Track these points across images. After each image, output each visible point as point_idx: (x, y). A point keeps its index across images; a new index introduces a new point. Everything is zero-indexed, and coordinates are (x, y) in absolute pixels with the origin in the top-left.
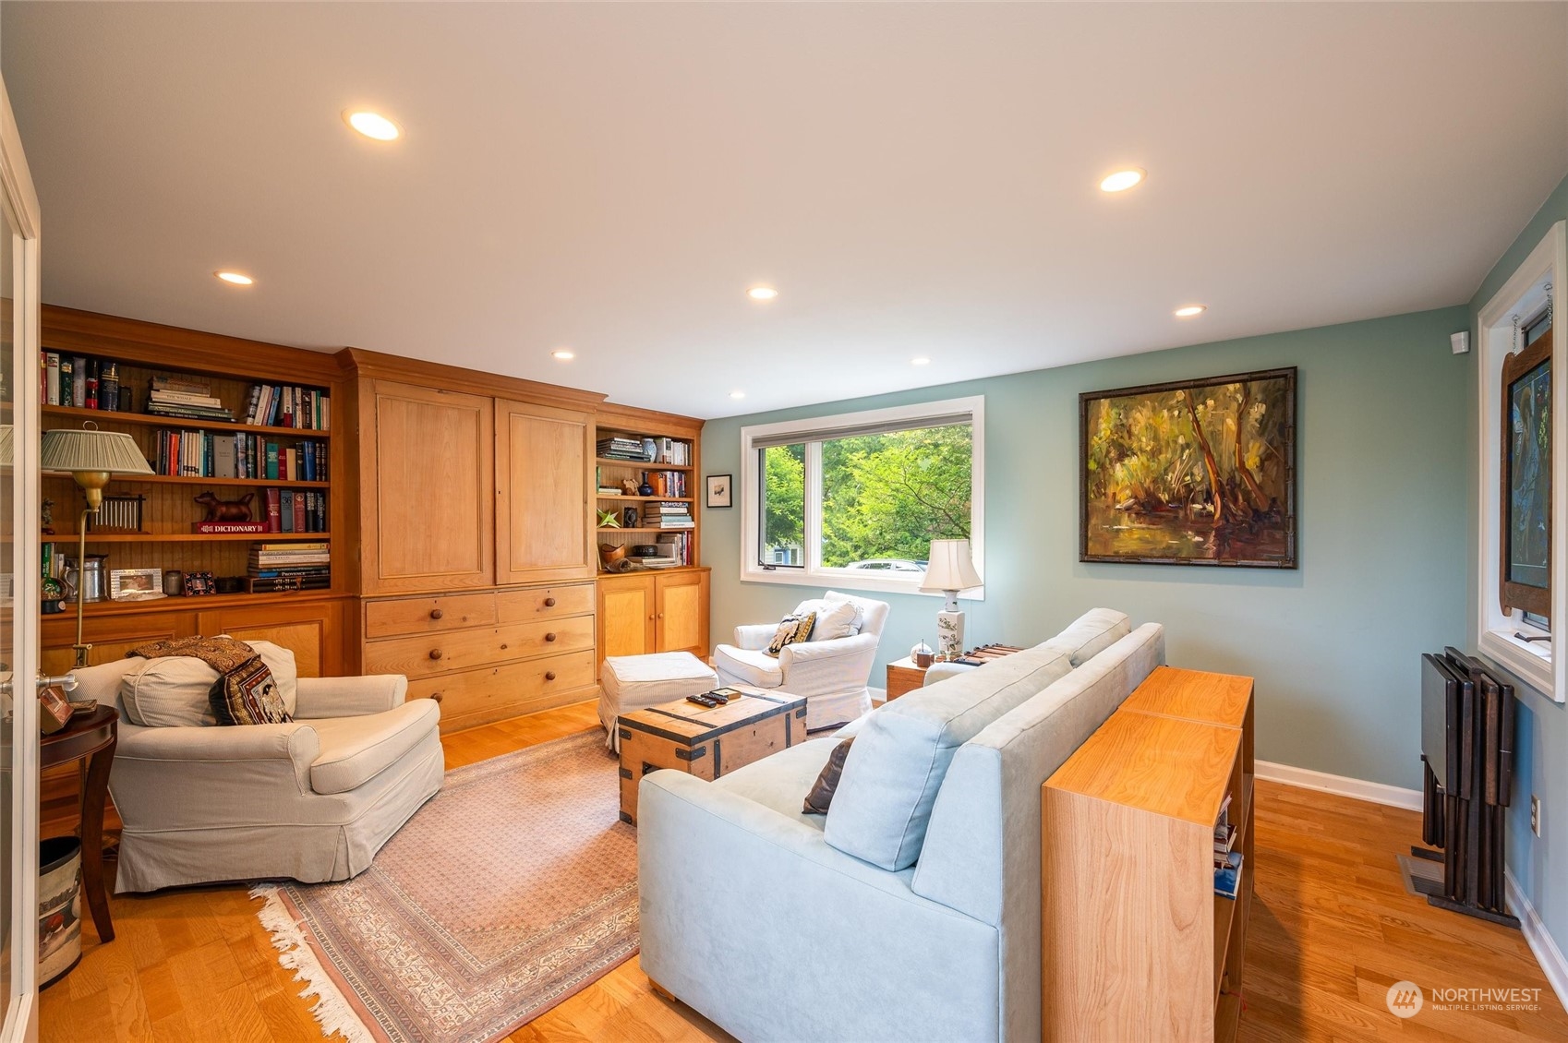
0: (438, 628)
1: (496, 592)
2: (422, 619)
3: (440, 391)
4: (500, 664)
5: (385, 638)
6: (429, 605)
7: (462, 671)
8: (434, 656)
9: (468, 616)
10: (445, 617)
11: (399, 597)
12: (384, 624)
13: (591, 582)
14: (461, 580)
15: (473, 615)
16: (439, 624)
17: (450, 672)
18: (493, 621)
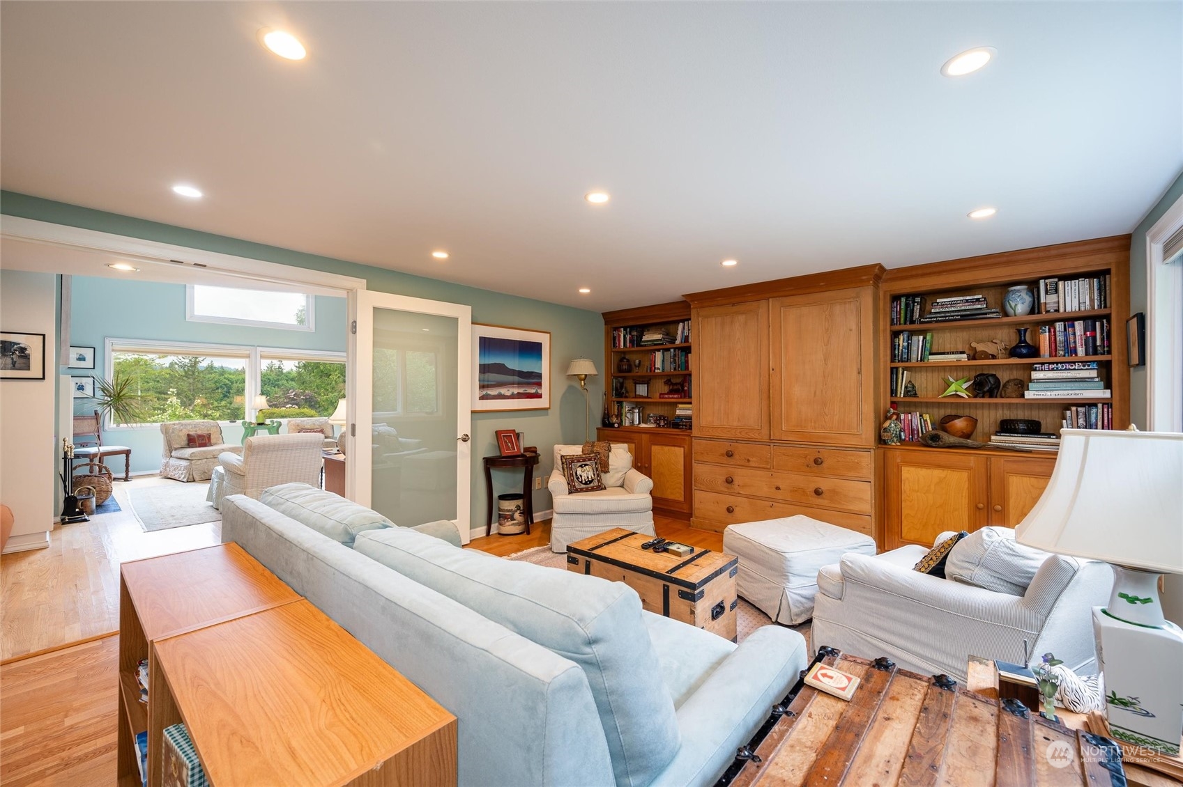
0: (732, 463)
1: (772, 445)
2: (722, 455)
3: (733, 305)
4: (777, 501)
5: (704, 462)
6: (726, 447)
7: (748, 496)
8: (729, 481)
9: (751, 459)
10: (736, 456)
11: (711, 439)
12: (702, 453)
13: (868, 450)
14: (746, 433)
15: (754, 459)
16: (731, 461)
17: (739, 495)
18: (769, 467)
